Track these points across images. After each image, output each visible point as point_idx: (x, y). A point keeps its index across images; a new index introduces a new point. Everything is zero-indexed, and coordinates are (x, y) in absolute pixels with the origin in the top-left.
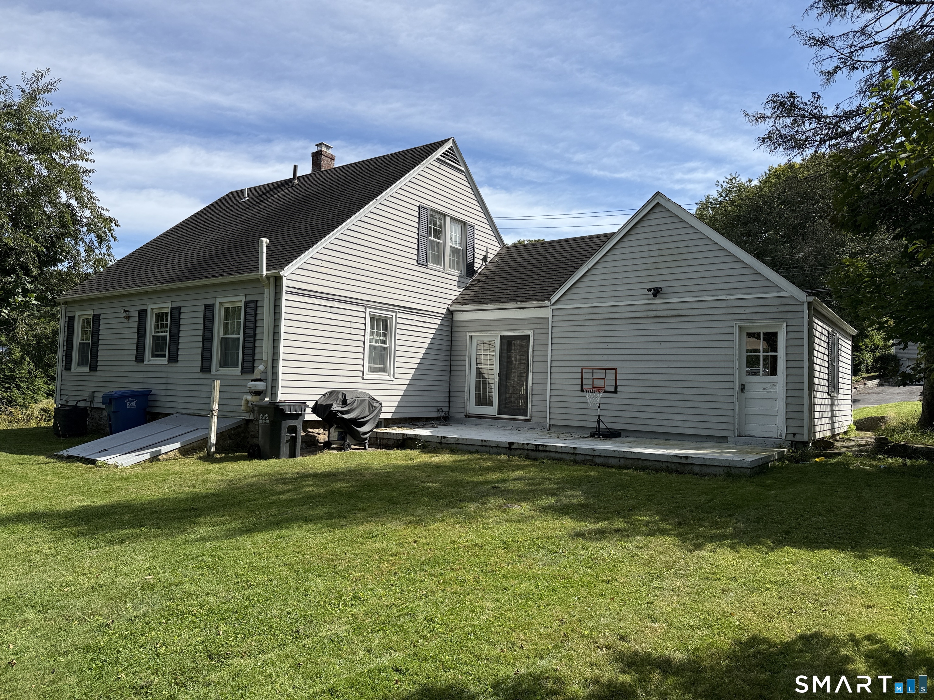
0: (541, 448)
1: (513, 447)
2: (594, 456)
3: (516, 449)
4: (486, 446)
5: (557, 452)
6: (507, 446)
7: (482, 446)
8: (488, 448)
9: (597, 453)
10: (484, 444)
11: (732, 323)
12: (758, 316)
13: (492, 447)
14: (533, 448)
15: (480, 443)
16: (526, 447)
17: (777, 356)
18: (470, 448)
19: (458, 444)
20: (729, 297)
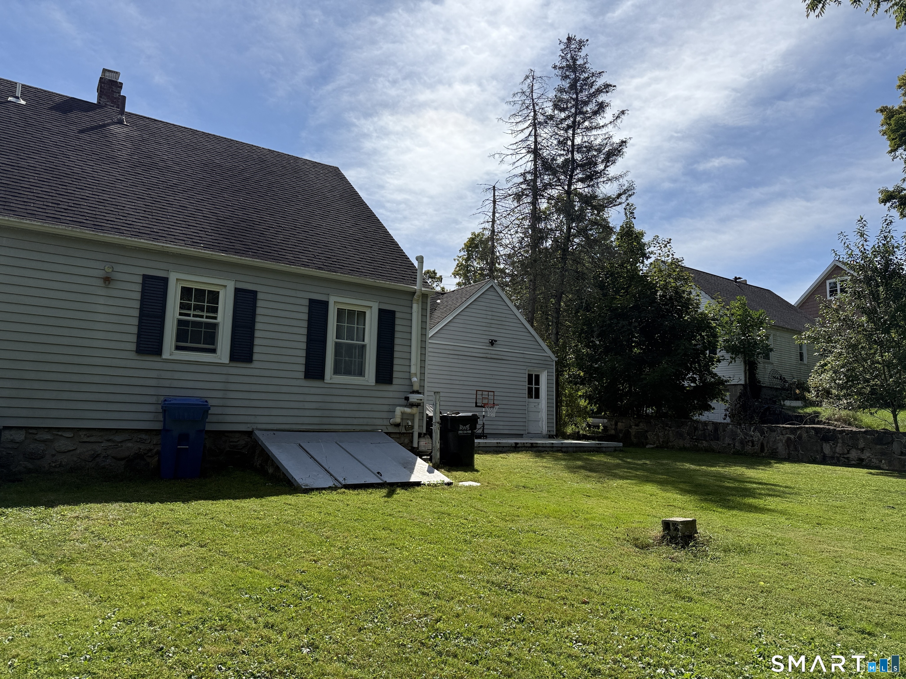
0: (534, 445)
1: (518, 446)
2: (562, 447)
3: (519, 447)
4: (500, 447)
5: (542, 447)
6: (514, 445)
7: (497, 447)
8: (501, 448)
9: (564, 445)
10: (499, 445)
11: (525, 368)
12: (536, 365)
13: (503, 447)
14: (529, 445)
15: (496, 445)
16: (526, 445)
17: (539, 388)
18: (488, 449)
19: (479, 447)
20: (524, 352)
